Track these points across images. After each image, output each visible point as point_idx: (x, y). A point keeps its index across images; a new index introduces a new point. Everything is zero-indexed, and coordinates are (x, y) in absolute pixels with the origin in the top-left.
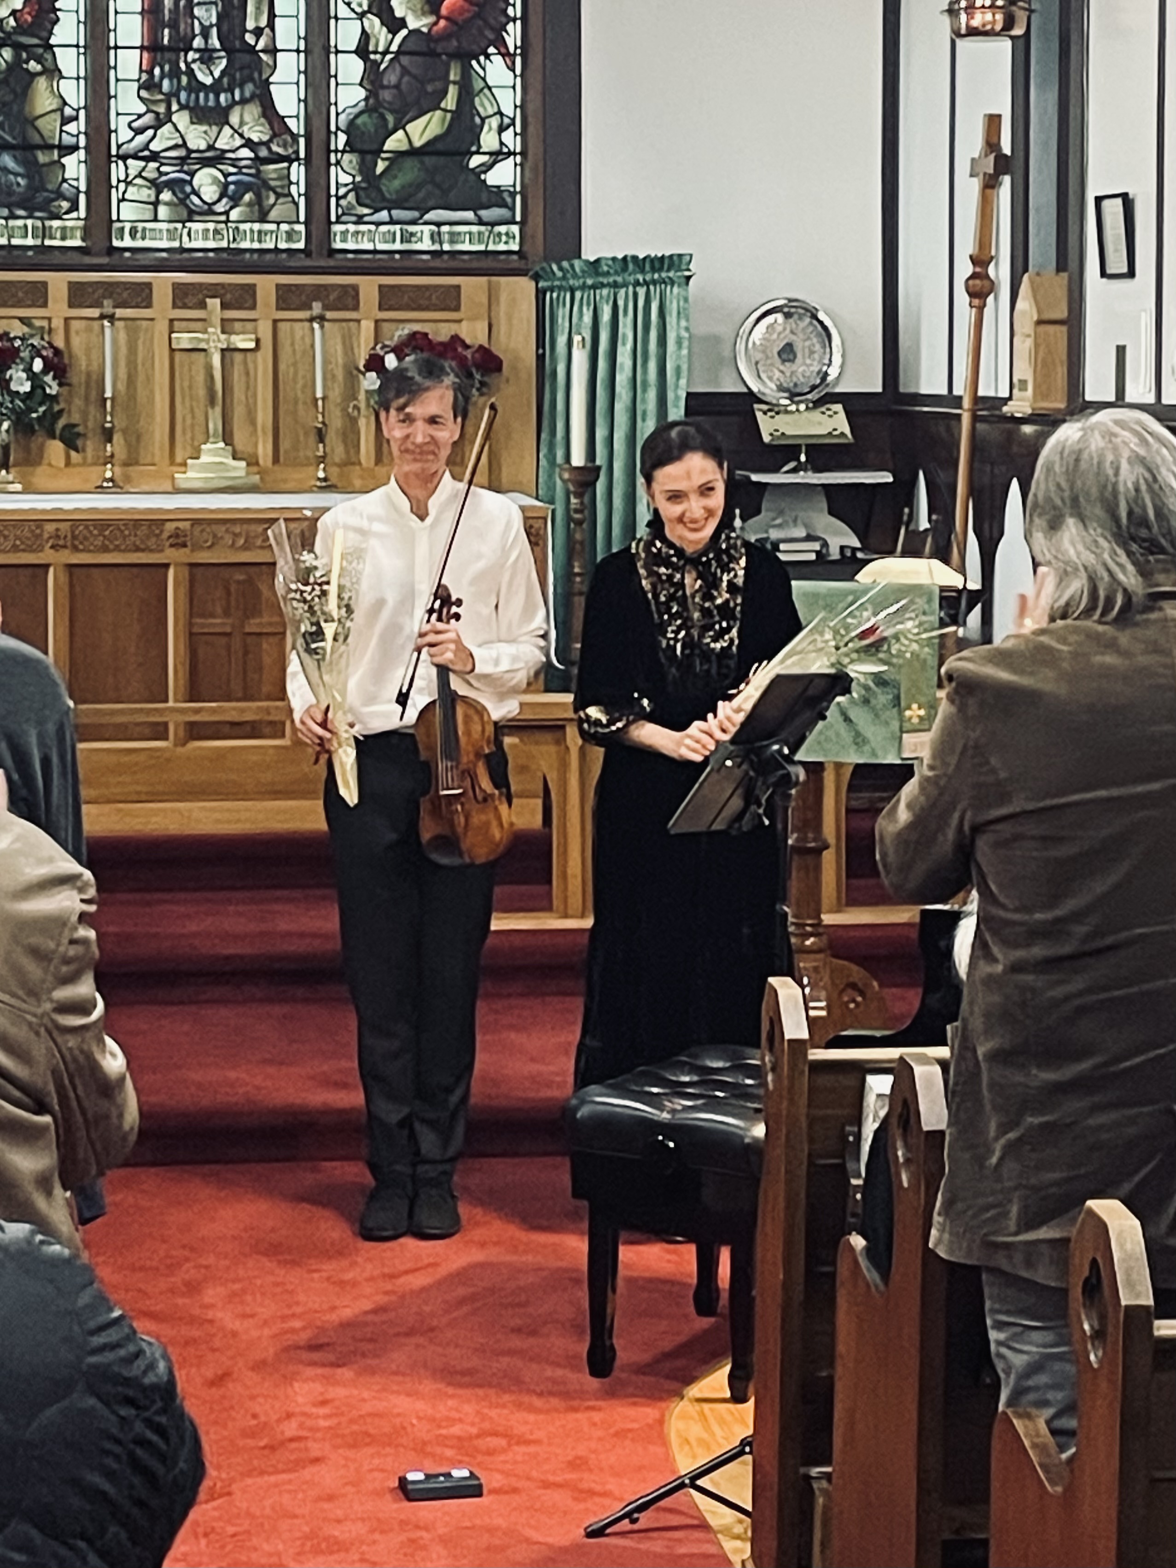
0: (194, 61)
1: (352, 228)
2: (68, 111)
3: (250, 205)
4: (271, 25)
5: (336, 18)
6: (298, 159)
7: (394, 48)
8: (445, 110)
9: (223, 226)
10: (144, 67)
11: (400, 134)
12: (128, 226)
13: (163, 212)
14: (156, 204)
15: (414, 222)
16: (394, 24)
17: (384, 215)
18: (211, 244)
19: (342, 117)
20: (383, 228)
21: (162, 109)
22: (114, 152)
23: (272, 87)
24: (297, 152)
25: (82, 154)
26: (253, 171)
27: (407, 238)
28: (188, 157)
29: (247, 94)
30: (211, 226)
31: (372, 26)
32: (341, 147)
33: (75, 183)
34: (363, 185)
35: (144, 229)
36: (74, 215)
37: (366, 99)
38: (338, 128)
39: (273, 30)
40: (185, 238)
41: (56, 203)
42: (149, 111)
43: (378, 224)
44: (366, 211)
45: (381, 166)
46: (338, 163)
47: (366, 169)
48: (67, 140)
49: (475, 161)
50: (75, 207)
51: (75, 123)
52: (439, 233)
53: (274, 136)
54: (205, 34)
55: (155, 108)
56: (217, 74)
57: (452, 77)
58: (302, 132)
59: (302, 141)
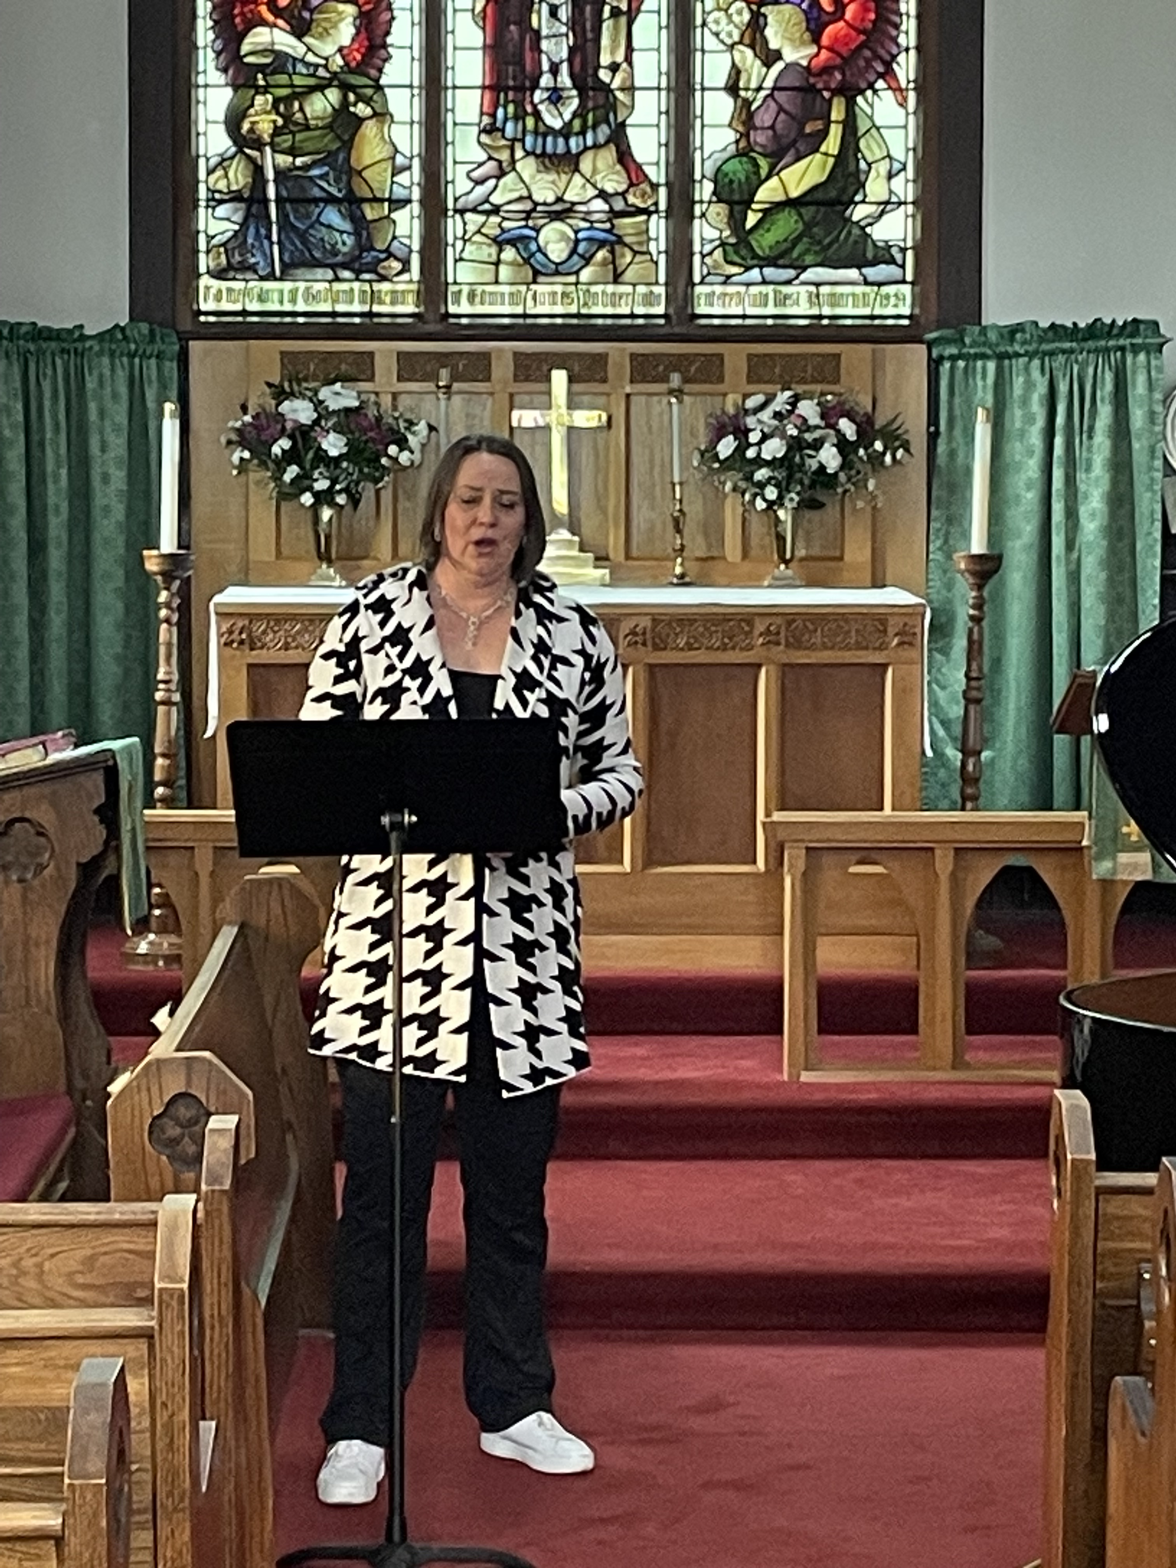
0: (542, 102)
1: (718, 289)
2: (400, 160)
3: (604, 263)
4: (628, 59)
5: (703, 51)
6: (657, 211)
7: (769, 83)
8: (826, 154)
9: (573, 288)
10: (485, 109)
11: (774, 181)
12: (466, 289)
13: (505, 272)
14: (497, 263)
15: (789, 282)
16: (770, 58)
17: (755, 274)
18: (559, 309)
19: (707, 164)
20: (754, 290)
21: (505, 156)
22: (450, 204)
23: (629, 131)
24: (656, 204)
25: (416, 207)
26: (608, 226)
27: (780, 301)
28: (534, 210)
29: (602, 140)
30: (559, 289)
31: (744, 59)
32: (706, 198)
33: (406, 241)
34: (733, 240)
35: (483, 292)
36: (405, 277)
37: (737, 142)
38: (703, 176)
39: (630, 64)
40: (530, 303)
41: (385, 264)
42: (490, 158)
43: (748, 285)
44: (735, 270)
45: (752, 219)
46: (703, 215)
47: (736, 221)
48: (399, 193)
49: (859, 213)
50: (406, 267)
51: (407, 173)
52: (818, 296)
53: (631, 185)
54: (555, 70)
55: (496, 156)
56: (567, 116)
57: (834, 117)
58: (663, 180)
59: (663, 192)
